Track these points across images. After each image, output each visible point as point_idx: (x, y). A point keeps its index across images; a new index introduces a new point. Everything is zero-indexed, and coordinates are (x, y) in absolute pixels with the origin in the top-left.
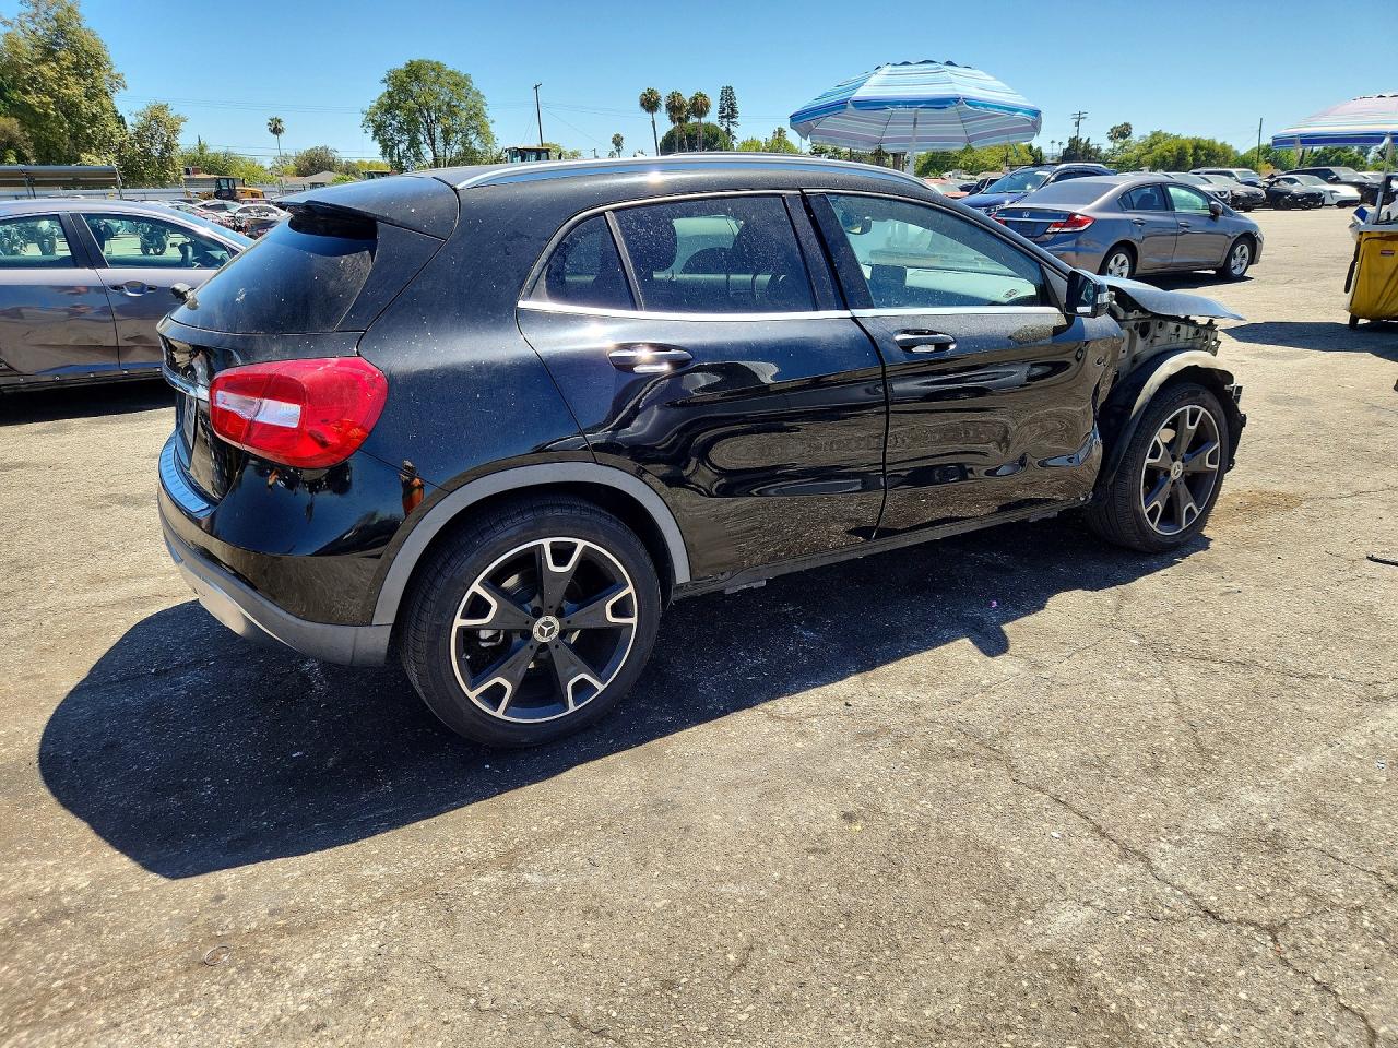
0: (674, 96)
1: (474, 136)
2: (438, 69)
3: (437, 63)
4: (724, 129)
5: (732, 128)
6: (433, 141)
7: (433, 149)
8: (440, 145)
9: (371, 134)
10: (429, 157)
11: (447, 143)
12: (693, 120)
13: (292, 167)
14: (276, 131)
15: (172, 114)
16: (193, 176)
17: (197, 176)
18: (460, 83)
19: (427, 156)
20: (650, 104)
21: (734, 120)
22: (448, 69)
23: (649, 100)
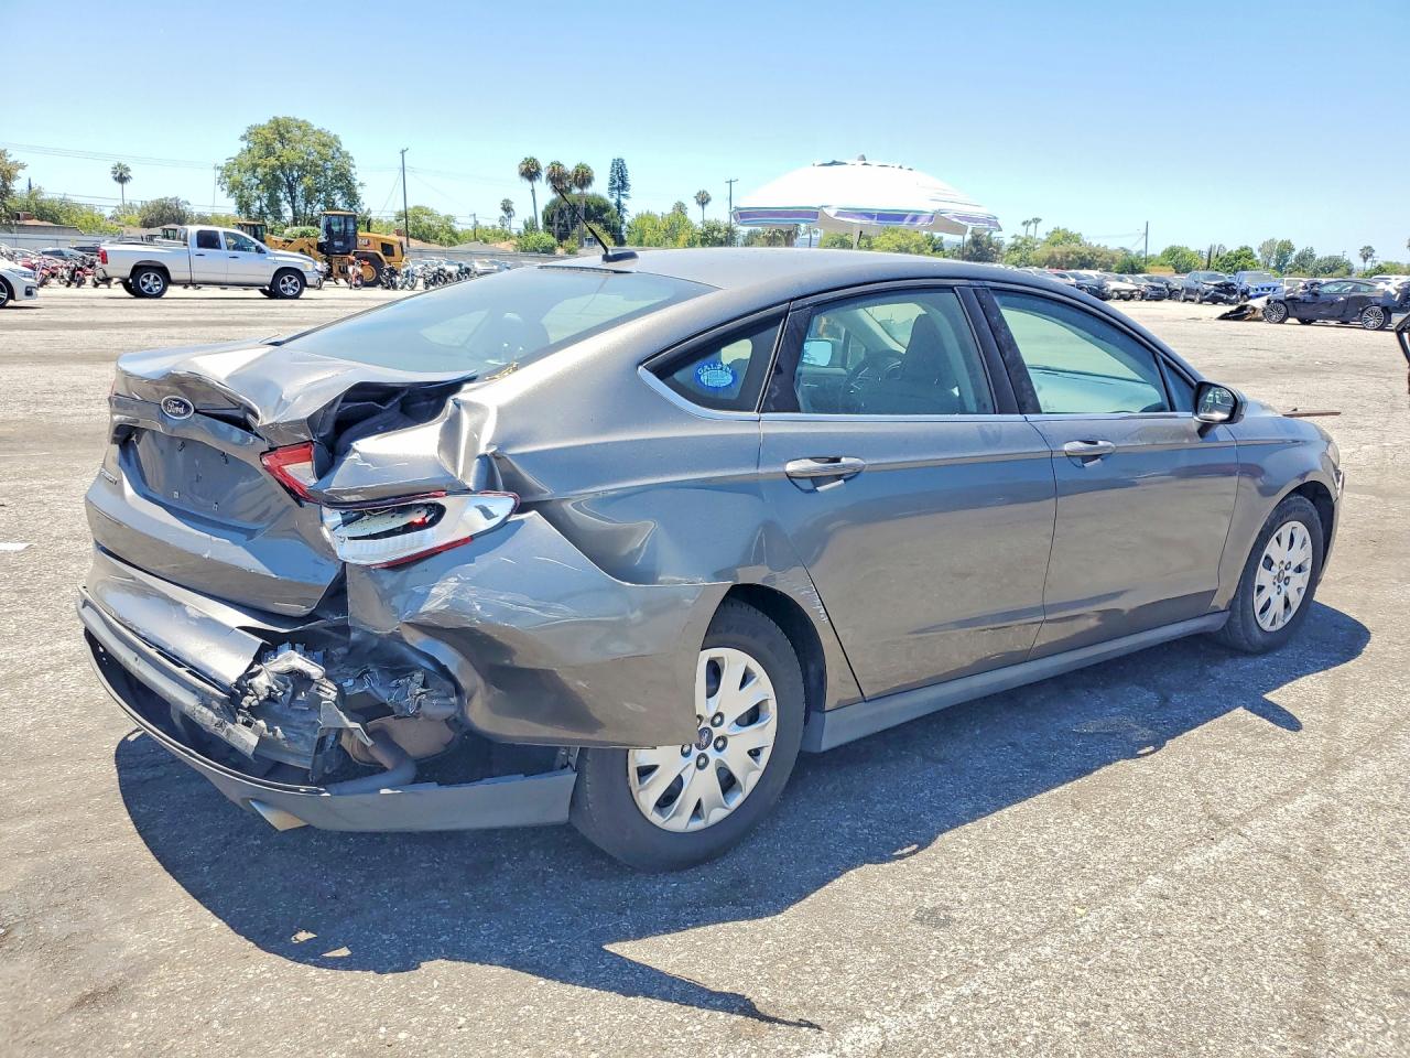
0: (556, 166)
1: (339, 196)
2: (304, 127)
3: (304, 121)
4: (613, 201)
5: (623, 200)
6: (293, 198)
7: (293, 207)
8: (300, 203)
9: (226, 192)
10: (288, 214)
11: (308, 202)
12: (576, 191)
13: (136, 218)
14: (122, 179)
15: (10, 160)
16: (22, 222)
17: (28, 222)
18: (329, 143)
19: (285, 214)
20: (530, 172)
21: (625, 192)
22: (315, 128)
23: (528, 170)
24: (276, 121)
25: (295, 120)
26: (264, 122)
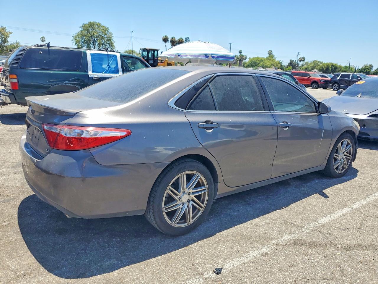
0: (173, 38)
1: (108, 46)
2: (99, 25)
3: (98, 23)
6: (94, 46)
8: (97, 48)
9: (75, 43)
11: (99, 47)
14: (43, 41)
15: (7, 31)
18: (106, 30)
22: (102, 25)
23: (165, 39)
24: (90, 23)
25: (96, 22)
26: (87, 23)
